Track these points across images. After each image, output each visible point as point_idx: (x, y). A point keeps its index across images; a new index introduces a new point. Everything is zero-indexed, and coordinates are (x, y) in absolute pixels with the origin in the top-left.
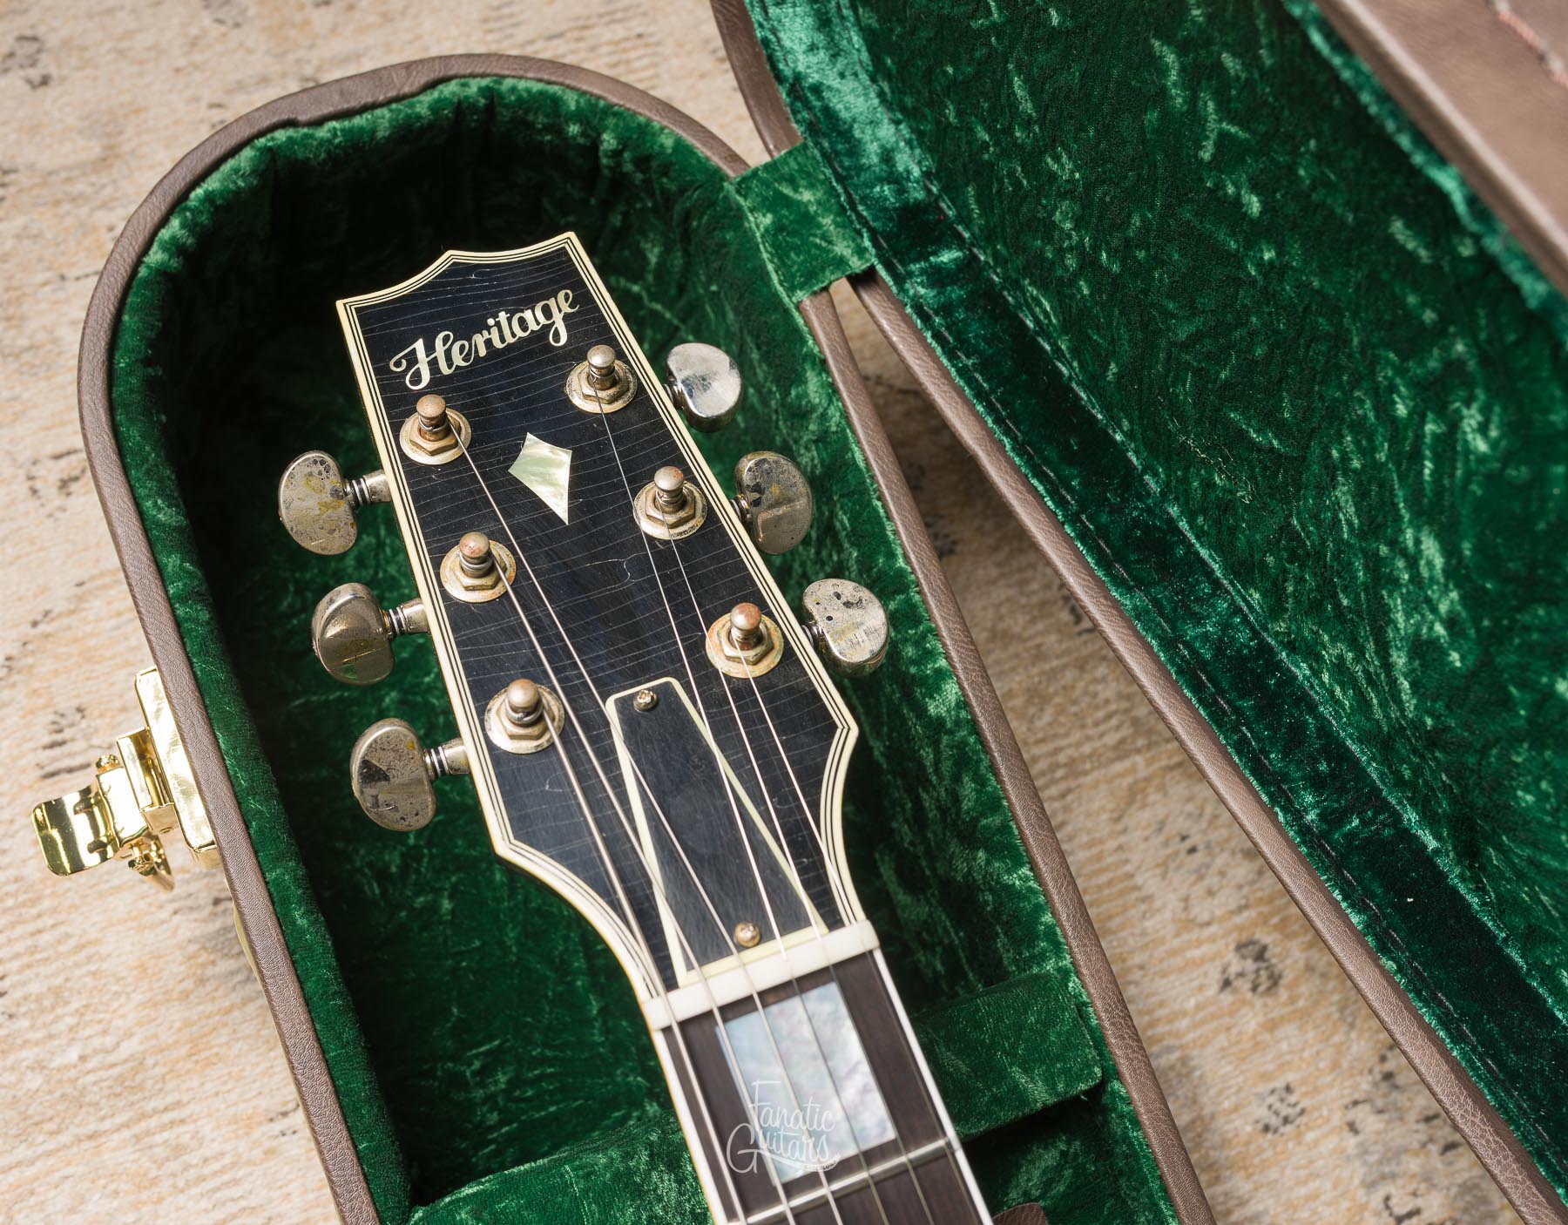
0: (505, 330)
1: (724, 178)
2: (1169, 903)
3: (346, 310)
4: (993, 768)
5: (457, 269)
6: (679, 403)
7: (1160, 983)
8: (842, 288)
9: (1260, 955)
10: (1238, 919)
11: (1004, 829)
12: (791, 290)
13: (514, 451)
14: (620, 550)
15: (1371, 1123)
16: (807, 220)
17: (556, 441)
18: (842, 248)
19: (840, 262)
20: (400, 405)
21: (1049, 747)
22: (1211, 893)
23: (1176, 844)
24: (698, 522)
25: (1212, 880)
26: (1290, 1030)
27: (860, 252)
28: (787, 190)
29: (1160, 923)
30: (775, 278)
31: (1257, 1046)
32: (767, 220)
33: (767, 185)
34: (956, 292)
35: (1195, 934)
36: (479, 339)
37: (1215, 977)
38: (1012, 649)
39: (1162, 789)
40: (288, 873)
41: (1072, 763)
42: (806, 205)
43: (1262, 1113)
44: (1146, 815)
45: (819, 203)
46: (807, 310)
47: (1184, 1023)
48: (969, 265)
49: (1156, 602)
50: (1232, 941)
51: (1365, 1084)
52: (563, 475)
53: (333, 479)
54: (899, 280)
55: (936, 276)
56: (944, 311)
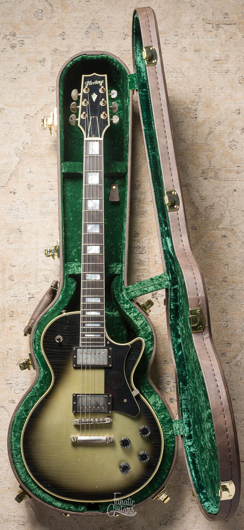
0: (97, 82)
1: (127, 74)
4: (128, 143)
5: (94, 75)
11: (127, 149)
12: (129, 89)
13: (92, 94)
16: (133, 81)
18: (136, 86)
27: (137, 87)
28: (133, 78)
30: (128, 87)
32: (130, 80)
33: (131, 76)
34: (144, 94)
36: (94, 83)
42: (134, 80)
45: (135, 80)
46: (130, 92)
49: (146, 129)
52: (96, 98)
53: (77, 93)
54: (139, 91)
55: (143, 92)
56: (142, 96)
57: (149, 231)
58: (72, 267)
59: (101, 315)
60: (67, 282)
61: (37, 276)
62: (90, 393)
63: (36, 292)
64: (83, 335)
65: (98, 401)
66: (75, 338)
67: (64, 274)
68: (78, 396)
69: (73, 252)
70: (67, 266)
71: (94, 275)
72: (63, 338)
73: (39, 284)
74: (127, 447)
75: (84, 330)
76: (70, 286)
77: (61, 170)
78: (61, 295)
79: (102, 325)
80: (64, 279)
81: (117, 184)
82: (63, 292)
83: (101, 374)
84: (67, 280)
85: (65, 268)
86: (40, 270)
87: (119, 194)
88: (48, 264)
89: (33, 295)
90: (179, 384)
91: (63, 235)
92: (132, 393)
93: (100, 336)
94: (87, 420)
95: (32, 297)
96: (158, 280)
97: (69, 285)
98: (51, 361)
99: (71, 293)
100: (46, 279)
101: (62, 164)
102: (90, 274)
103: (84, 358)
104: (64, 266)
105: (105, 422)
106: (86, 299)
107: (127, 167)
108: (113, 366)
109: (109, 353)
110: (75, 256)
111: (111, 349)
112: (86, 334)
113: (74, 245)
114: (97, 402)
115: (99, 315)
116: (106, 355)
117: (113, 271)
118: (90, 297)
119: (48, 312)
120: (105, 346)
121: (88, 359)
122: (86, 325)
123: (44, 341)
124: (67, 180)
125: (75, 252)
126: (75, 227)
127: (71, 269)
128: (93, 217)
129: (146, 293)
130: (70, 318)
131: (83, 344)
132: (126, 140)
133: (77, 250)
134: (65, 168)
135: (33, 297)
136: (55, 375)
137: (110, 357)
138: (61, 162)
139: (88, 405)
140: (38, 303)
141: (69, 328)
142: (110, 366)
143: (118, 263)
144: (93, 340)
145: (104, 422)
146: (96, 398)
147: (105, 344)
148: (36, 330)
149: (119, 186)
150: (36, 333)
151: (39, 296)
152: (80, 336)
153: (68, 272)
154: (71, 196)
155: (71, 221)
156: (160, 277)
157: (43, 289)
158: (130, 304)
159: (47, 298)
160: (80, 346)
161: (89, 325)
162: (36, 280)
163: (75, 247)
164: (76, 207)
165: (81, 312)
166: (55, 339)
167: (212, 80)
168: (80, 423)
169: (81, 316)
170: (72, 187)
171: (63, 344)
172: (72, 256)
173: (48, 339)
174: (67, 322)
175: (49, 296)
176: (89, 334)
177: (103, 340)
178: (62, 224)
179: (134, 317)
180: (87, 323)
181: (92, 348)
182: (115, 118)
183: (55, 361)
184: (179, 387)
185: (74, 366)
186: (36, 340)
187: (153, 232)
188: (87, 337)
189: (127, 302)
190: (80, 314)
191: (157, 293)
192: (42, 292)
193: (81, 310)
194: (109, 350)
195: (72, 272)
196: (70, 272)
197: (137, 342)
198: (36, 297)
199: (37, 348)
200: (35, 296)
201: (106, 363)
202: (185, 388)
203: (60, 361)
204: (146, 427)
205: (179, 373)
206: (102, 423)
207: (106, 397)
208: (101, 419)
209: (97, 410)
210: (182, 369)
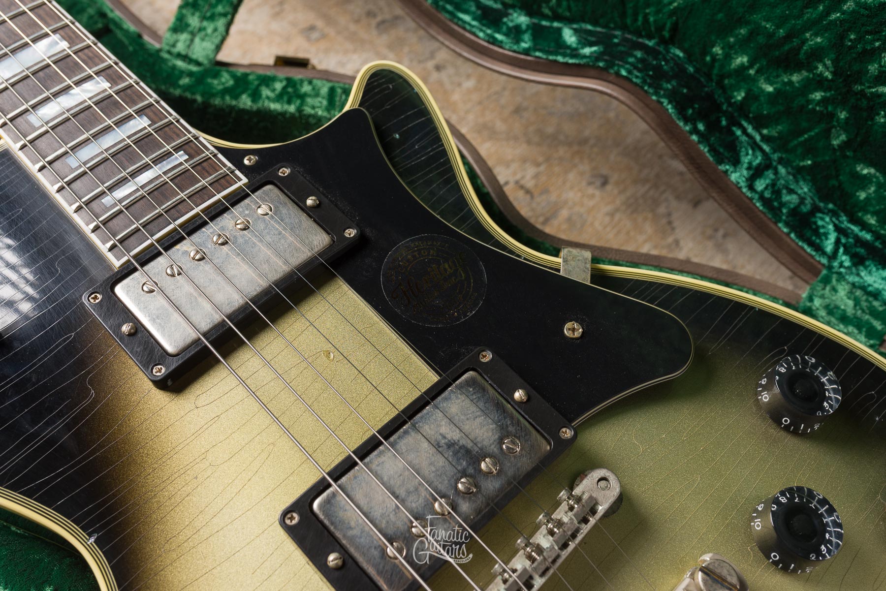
62: (372, 429)
64: (94, 209)
65: (454, 435)
68: (321, 506)
75: (78, 186)
79: (153, 113)
92: (561, 273)
93: (181, 157)
103: (181, 301)
105: (601, 509)
108: (367, 229)
109: (294, 192)
111: (285, 172)
112: (102, 194)
114: (451, 445)
116: (291, 211)
120: (245, 181)
121: (213, 289)
122: (73, 161)
131: (130, 243)
136: (86, 526)
137: (309, 202)
139: (416, 503)
142: (351, 233)
144: (162, 192)
145: (593, 511)
146: (428, 429)
147: (238, 172)
152: (77, 227)
160: (117, 264)
161: (87, 152)
177: (211, 165)
180: (74, 149)
185: (160, 371)
188: (120, 200)
194: (283, 185)
201: (319, 240)
202: (724, 123)
203: (60, 424)
204: (783, 370)
205: (649, 76)
206: (585, 529)
207: (471, 383)
208: (562, 514)
209: (491, 486)
210: (639, 54)
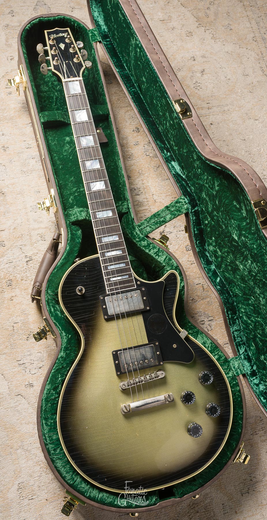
0: (61, 35)
1: (87, 30)
2: (129, 122)
3: (46, 32)
5: (57, 29)
6: (77, 46)
7: (126, 130)
8: (98, 43)
9: (138, 129)
10: (136, 125)
12: (92, 41)
13: (59, 44)
14: (68, 52)
15: (146, 146)
16: (95, 35)
17: (63, 44)
18: (98, 38)
19: (98, 39)
20: (49, 39)
21: (119, 105)
22: (134, 122)
23: (131, 117)
24: (75, 51)
25: (134, 121)
26: (140, 136)
27: (100, 39)
28: (93, 32)
29: (128, 124)
31: (135, 137)
33: (91, 31)
34: (108, 43)
35: (131, 126)
36: (58, 36)
37: (132, 130)
38: (117, 94)
39: (131, 111)
40: (33, 83)
41: (121, 107)
42: (95, 33)
43: (134, 143)
44: (128, 113)
45: (97, 33)
46: (94, 44)
47: (128, 134)
48: (110, 41)
49: (120, 71)
50: (135, 127)
51: (146, 143)
52: (64, 46)
53: (42, 46)
54: (103, 41)
55: (107, 41)
56: (107, 45)
57: (140, 172)
58: (74, 213)
59: (123, 253)
60: (71, 231)
61: (30, 236)
62: (132, 346)
63: (34, 254)
64: (109, 280)
65: (144, 353)
66: (99, 285)
67: (66, 223)
68: (119, 353)
69: (70, 200)
70: (68, 213)
71: (105, 212)
72: (85, 288)
73: (35, 244)
74: (191, 402)
75: (108, 274)
76: (76, 234)
77: (40, 120)
78: (68, 245)
79: (127, 264)
80: (67, 228)
81: (100, 127)
82: (69, 241)
83: (139, 320)
84: (70, 228)
85: (67, 216)
86: (33, 230)
87: (106, 136)
88: (41, 222)
89: (30, 258)
90: (228, 313)
91: (56, 183)
92: (180, 334)
93: (127, 276)
94: (137, 380)
95: (29, 260)
96: (175, 206)
97: (74, 234)
98: (76, 319)
99: (79, 241)
100: (42, 238)
101: (40, 114)
102: (100, 211)
103: (115, 306)
104: (65, 214)
105: (159, 378)
106: (102, 239)
107: (108, 109)
108: (151, 308)
109: (143, 294)
110: (73, 203)
111: (143, 289)
112: (111, 278)
113: (69, 193)
114: (143, 355)
115: (121, 254)
116: (140, 298)
117: (120, 210)
118: (106, 236)
119: (57, 267)
120: (136, 287)
121: (121, 306)
122: (109, 268)
123: (63, 297)
124: (48, 130)
125: (72, 199)
126: (67, 174)
127: (73, 216)
128: (89, 153)
129: (164, 223)
130: (89, 264)
131: (111, 290)
132: (101, 86)
133: (74, 197)
134: (43, 117)
135: (31, 259)
136: (84, 335)
137: (145, 298)
138: (39, 113)
139: (133, 361)
140: (39, 265)
141: (89, 275)
142: (148, 308)
143: (123, 201)
144: (121, 283)
145: (158, 377)
146: (141, 350)
147: (135, 285)
148: (47, 289)
149: (103, 129)
150: (47, 292)
151: (38, 258)
152: (104, 282)
153: (71, 219)
154: (55, 144)
155: (61, 169)
156: (177, 202)
157: (41, 249)
158: (147, 241)
159: (49, 256)
160: (108, 293)
161: (112, 267)
162: (30, 241)
163: (71, 194)
164: (63, 155)
165: (99, 255)
166: (75, 291)
167: (162, 36)
168: (129, 386)
169: (101, 259)
170: (55, 136)
171: (86, 295)
172: (70, 204)
173: (68, 293)
174: (85, 269)
175: (51, 253)
176: (115, 277)
177: (131, 281)
178: (53, 172)
179: (155, 253)
180: (110, 265)
181: (122, 292)
182: (88, 63)
183: (81, 317)
184: (227, 318)
185: (106, 317)
186: (49, 301)
187: (144, 173)
188: (113, 281)
189: (143, 240)
190: (99, 258)
191: (165, 231)
192: (41, 252)
193: (99, 252)
194: (141, 291)
195: (75, 218)
196: (73, 219)
197: (170, 276)
198: (34, 259)
199: (52, 310)
200: (34, 257)
201: (142, 307)
202: (235, 317)
203: (87, 316)
204: (206, 373)
205: (225, 301)
206: (155, 379)
207: (152, 346)
208: (153, 375)
209: (146, 365)
210: (227, 295)
